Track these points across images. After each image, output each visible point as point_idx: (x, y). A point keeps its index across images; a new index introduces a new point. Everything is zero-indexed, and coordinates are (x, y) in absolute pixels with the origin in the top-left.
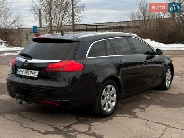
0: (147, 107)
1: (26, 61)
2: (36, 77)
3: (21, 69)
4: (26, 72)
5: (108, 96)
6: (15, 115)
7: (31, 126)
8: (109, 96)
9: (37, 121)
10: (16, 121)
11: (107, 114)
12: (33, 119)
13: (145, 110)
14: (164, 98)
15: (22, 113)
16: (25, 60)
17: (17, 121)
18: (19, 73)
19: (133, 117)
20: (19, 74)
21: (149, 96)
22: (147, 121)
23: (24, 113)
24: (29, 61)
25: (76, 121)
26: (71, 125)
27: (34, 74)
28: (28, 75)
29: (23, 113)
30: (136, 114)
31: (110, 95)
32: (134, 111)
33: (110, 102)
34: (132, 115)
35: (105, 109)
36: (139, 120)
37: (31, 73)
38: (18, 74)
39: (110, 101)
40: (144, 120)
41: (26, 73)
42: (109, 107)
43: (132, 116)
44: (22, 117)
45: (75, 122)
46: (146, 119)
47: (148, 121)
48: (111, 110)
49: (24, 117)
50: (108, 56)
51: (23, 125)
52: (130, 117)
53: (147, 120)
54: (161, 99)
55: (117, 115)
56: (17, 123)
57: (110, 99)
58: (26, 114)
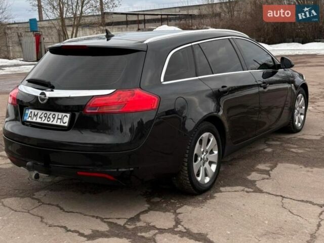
0: (272, 168)
1: (43, 94)
2: (66, 125)
3: (33, 111)
4: (43, 115)
5: (203, 154)
6: (25, 199)
7: (61, 221)
8: (205, 153)
9: (71, 210)
10: (29, 212)
11: (204, 189)
12: (61, 206)
13: (271, 175)
14: (298, 148)
15: (37, 195)
16: (40, 91)
17: (31, 212)
18: (30, 118)
19: (253, 192)
20: (29, 120)
21: (269, 146)
22: (281, 198)
23: (42, 193)
24: (49, 94)
25: (147, 206)
26: (138, 215)
27: (61, 119)
28: (48, 121)
29: (40, 195)
30: (256, 184)
31: (207, 152)
32: (249, 178)
33: (207, 164)
34: (249, 188)
35: (199, 179)
36: (266, 196)
37: (54, 118)
38: (27, 120)
39: (208, 162)
40: (274, 197)
41: (44, 118)
42: (206, 175)
43: (250, 190)
44: (39, 202)
45: (146, 209)
46: (278, 194)
47: (284, 199)
48: (210, 181)
49: (43, 203)
50: (200, 77)
51: (45, 220)
52: (247, 192)
53: (281, 196)
54: (292, 152)
55: (222, 189)
56: (32, 216)
57: (207, 159)
58: (45, 195)
